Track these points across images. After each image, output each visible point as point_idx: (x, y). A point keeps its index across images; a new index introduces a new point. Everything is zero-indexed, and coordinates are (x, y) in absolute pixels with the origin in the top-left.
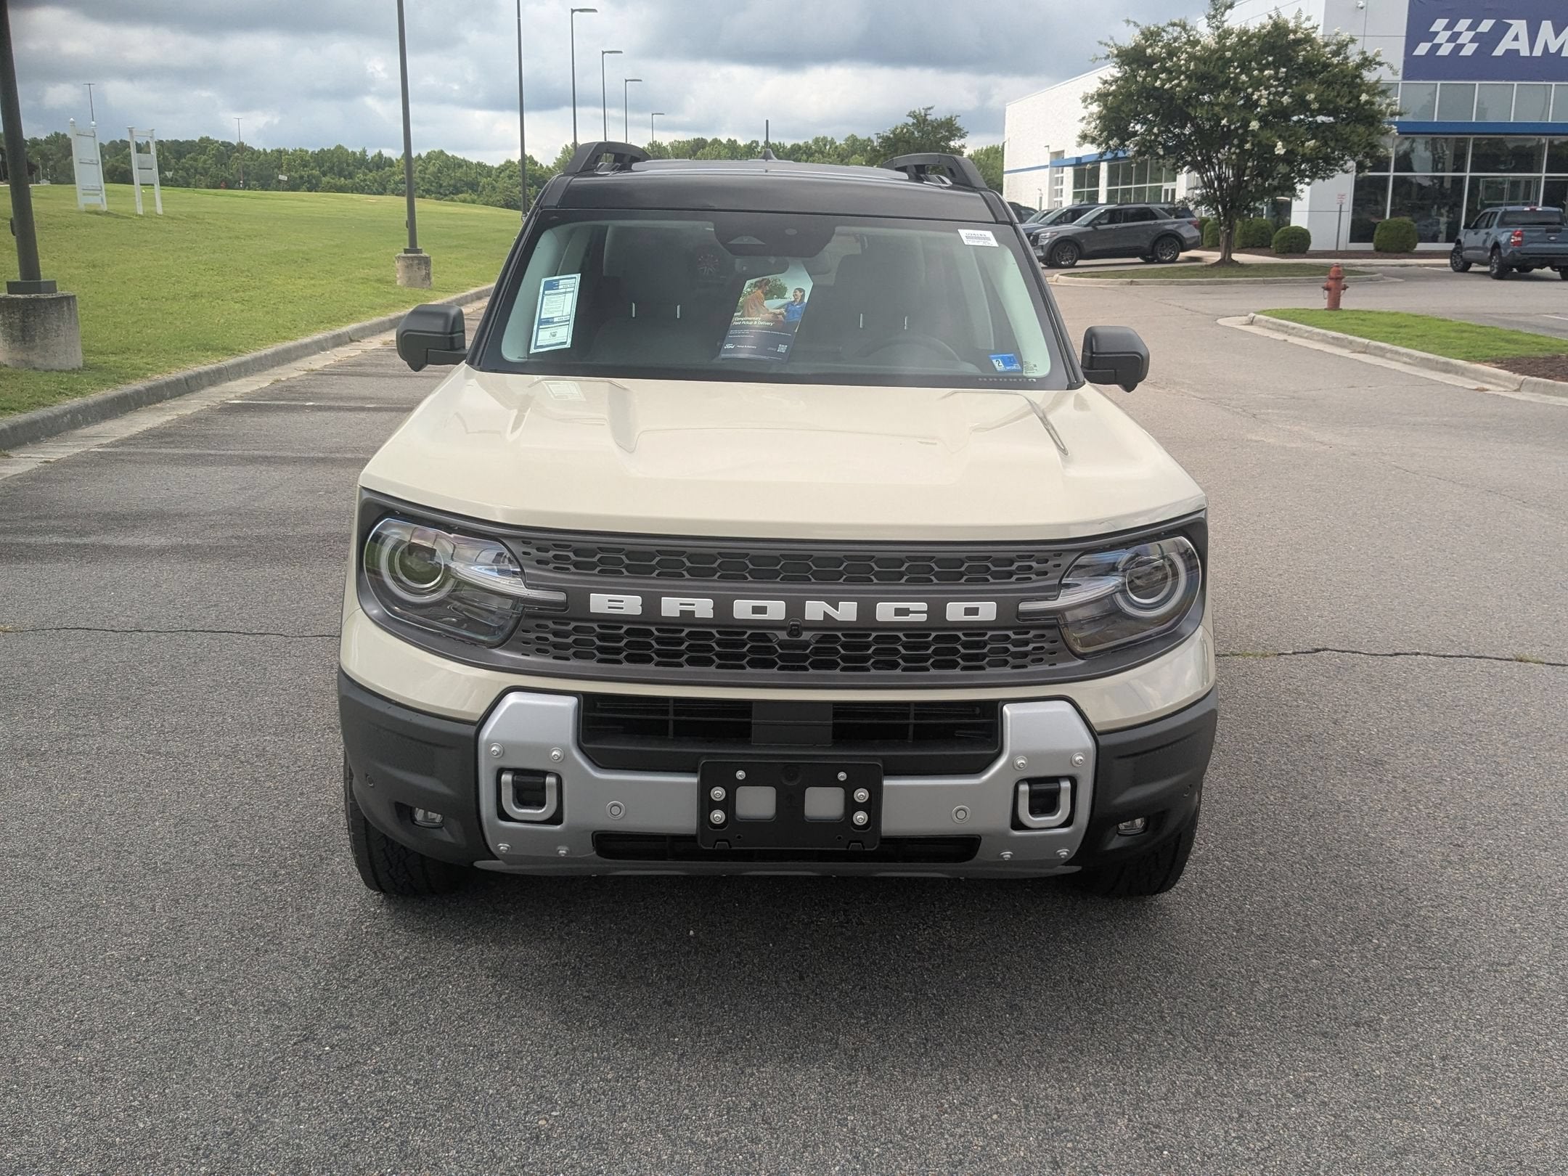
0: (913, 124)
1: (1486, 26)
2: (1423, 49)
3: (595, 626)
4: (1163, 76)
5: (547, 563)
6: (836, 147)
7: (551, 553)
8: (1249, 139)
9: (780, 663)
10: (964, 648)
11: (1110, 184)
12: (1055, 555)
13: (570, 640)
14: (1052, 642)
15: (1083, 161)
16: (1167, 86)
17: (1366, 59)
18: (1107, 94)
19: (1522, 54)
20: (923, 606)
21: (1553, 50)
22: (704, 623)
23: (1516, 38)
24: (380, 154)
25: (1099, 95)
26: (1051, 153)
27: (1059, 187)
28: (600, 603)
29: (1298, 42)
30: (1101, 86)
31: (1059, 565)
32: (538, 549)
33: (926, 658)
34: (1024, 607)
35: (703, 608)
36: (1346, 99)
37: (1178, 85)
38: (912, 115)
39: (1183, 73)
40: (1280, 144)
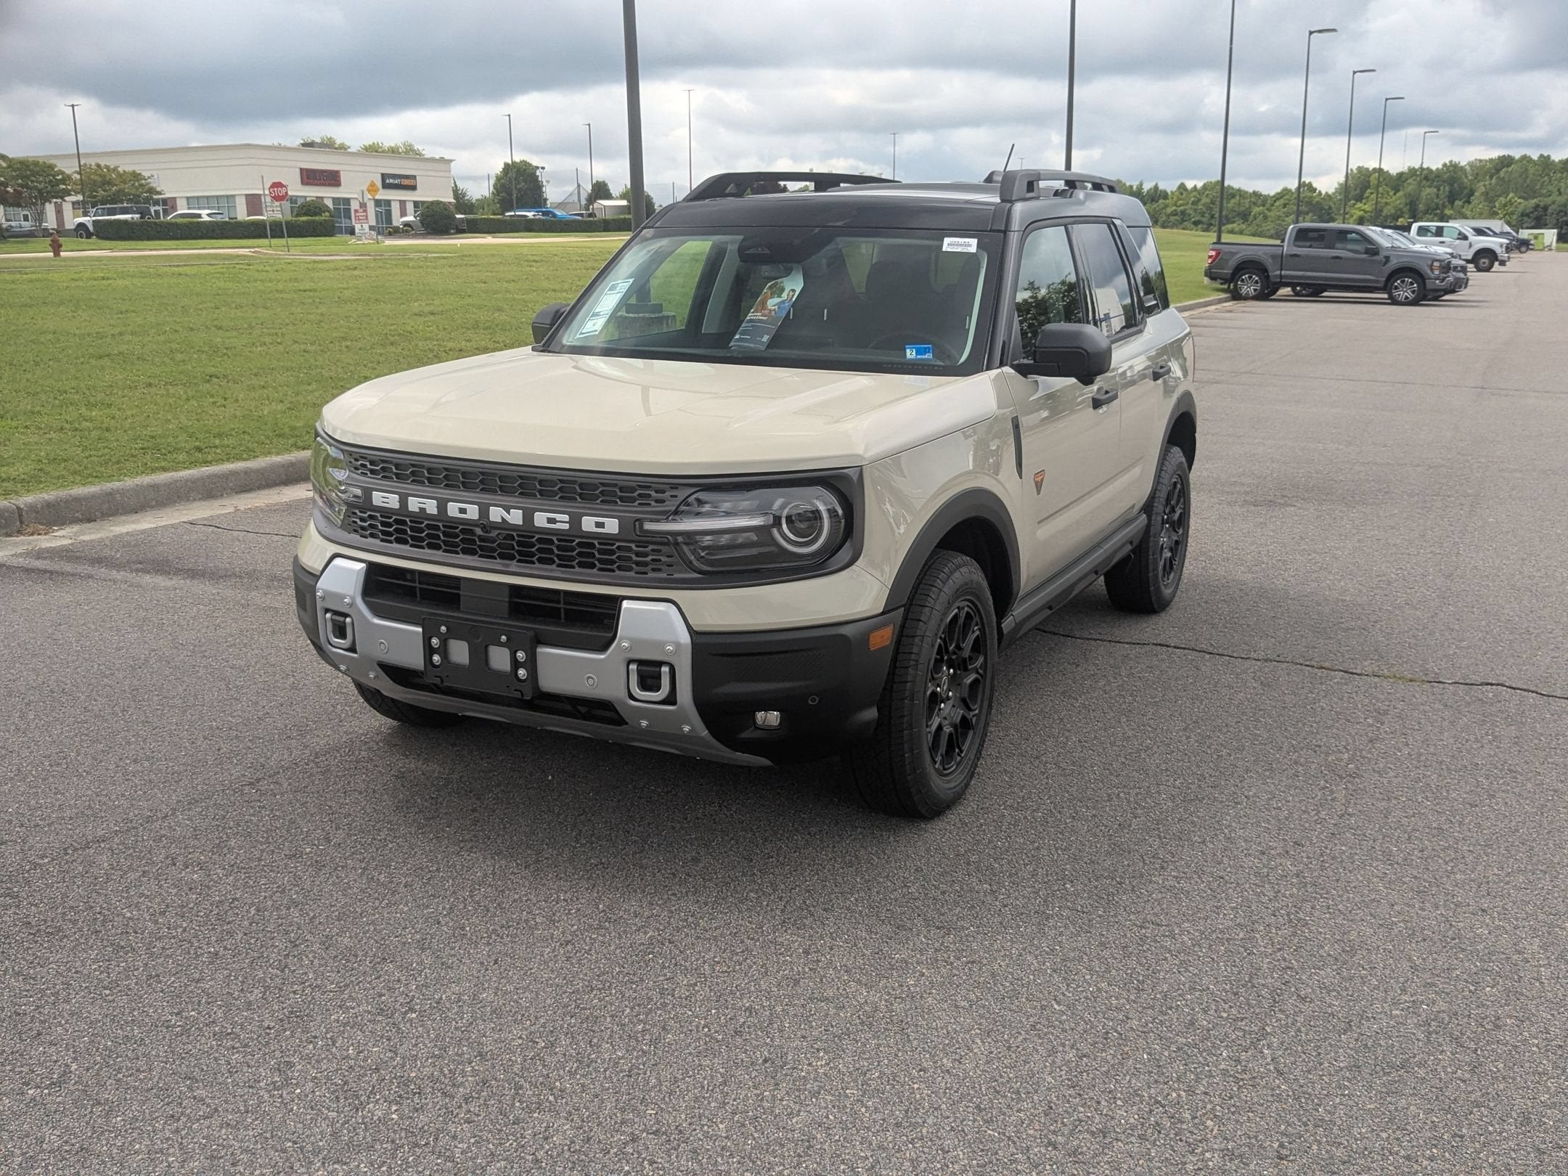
7: (360, 462)
10: (599, 554)
12: (672, 488)
14: (668, 556)
20: (566, 518)
24: (1156, 187)
31: (676, 496)
32: (355, 460)
33: (572, 559)
34: (648, 526)
35: (431, 507)
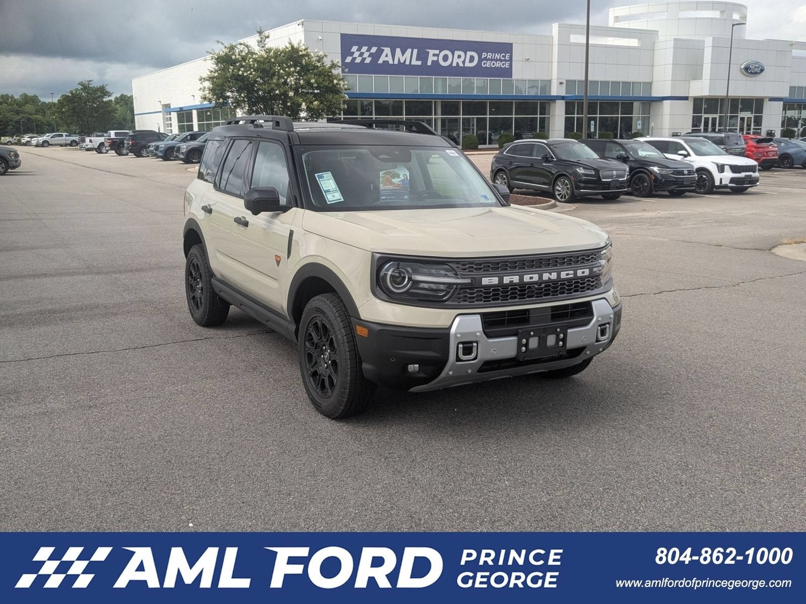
0: (81, 89)
1: (374, 50)
2: (349, 59)
3: (482, 289)
4: (242, 69)
5: (465, 270)
6: (15, 100)
7: (467, 266)
8: (288, 100)
9: (535, 295)
10: (581, 285)
11: (199, 121)
12: (597, 253)
13: (475, 295)
14: (598, 281)
15: (184, 109)
16: (245, 74)
17: (333, 64)
18: (213, 78)
19: (390, 63)
20: (572, 272)
21: (402, 61)
22: (516, 284)
23: (387, 56)
25: (210, 78)
26: (163, 105)
27: (169, 122)
28: (485, 281)
29: (303, 56)
30: (209, 73)
31: (598, 256)
32: (463, 265)
35: (516, 279)
36: (328, 82)
37: (251, 74)
38: (81, 84)
39: (252, 68)
40: (304, 104)
